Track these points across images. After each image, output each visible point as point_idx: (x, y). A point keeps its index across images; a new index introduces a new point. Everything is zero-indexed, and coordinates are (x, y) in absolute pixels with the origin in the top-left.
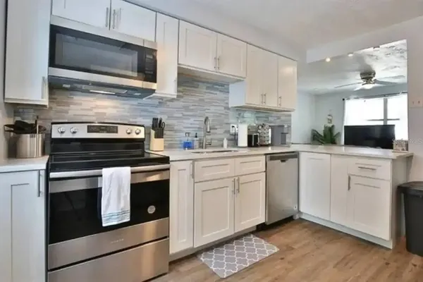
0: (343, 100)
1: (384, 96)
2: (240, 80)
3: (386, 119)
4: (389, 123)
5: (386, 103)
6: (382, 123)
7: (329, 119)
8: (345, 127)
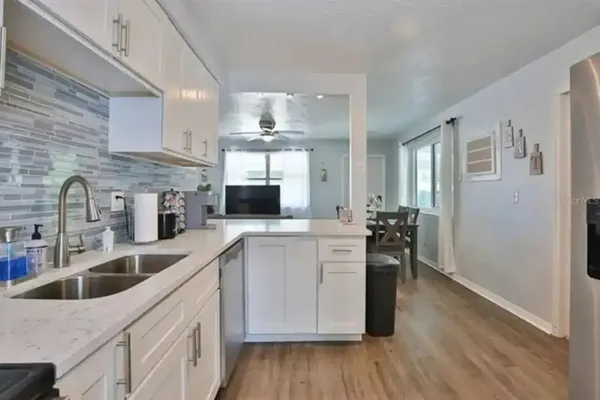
0: (223, 150)
1: (268, 150)
2: (150, 94)
3: (268, 179)
4: (272, 183)
5: (268, 158)
6: (263, 183)
7: (203, 176)
8: (227, 187)
